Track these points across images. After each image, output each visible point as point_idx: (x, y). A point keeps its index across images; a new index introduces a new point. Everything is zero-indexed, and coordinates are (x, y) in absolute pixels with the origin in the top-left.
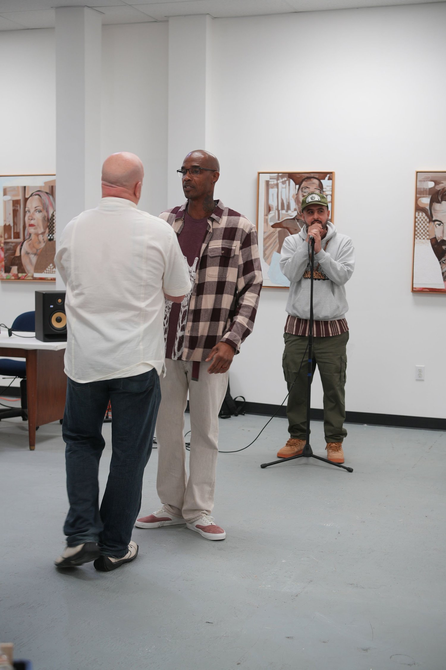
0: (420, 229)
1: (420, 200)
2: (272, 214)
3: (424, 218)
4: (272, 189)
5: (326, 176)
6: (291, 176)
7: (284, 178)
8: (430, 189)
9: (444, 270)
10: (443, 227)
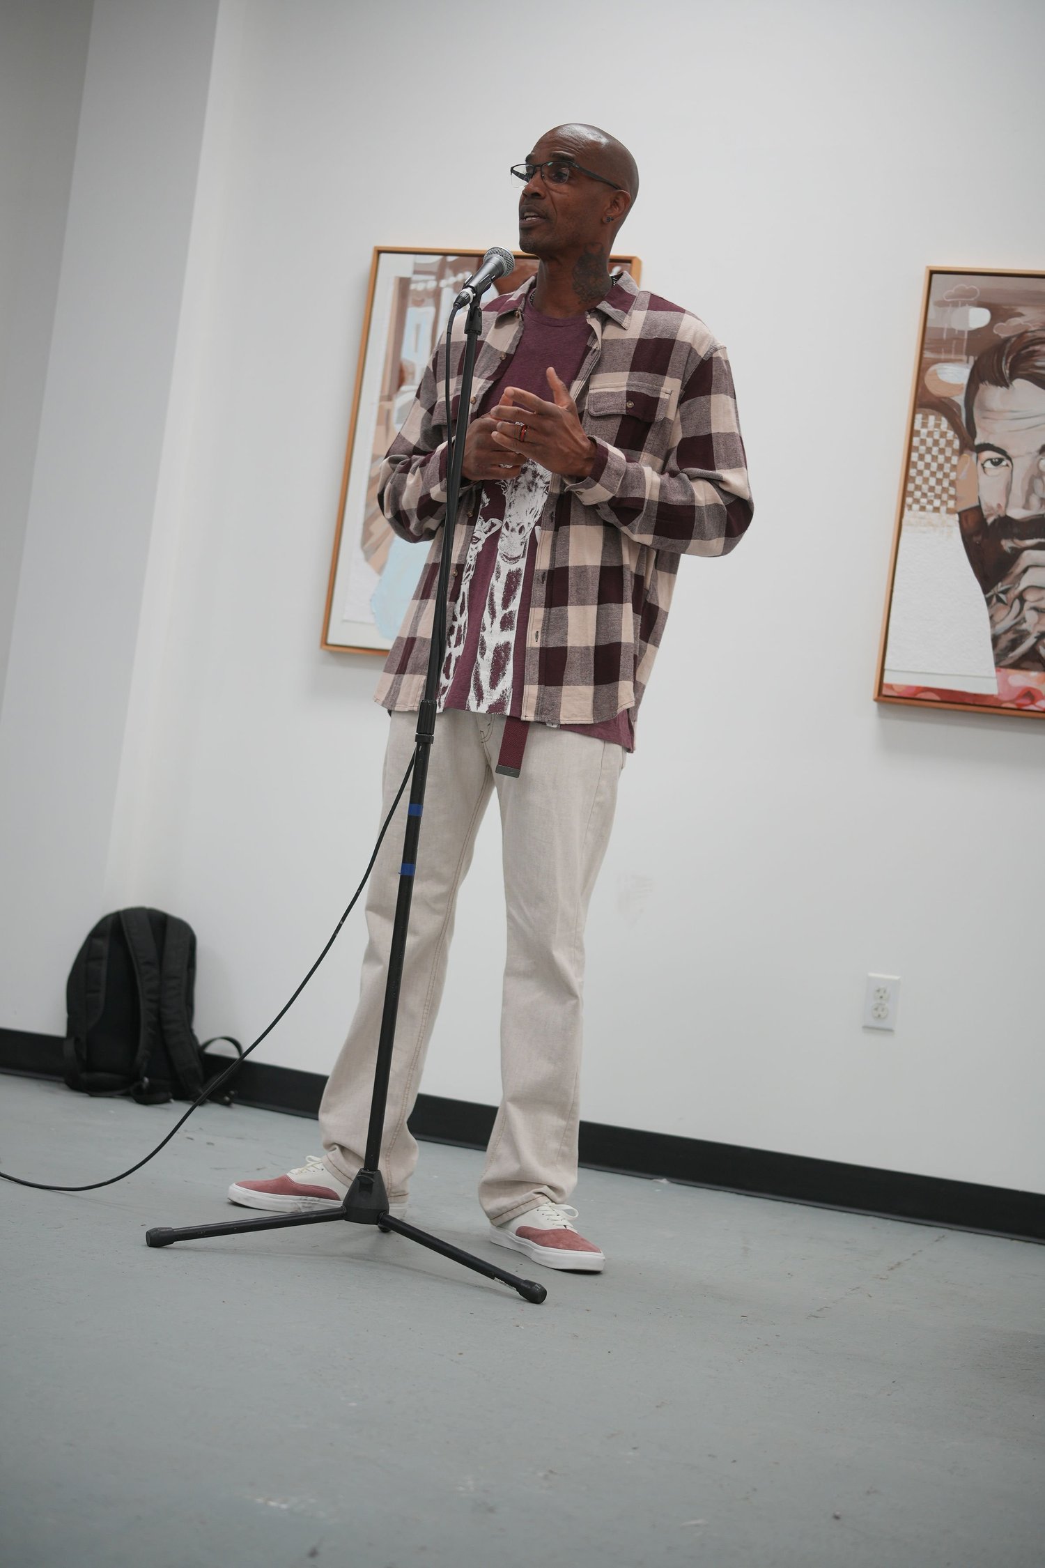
0: (927, 473)
1: (935, 373)
2: (408, 394)
3: (943, 435)
4: (415, 308)
7: (462, 272)
8: (974, 334)
9: (1001, 627)
10: (1008, 470)
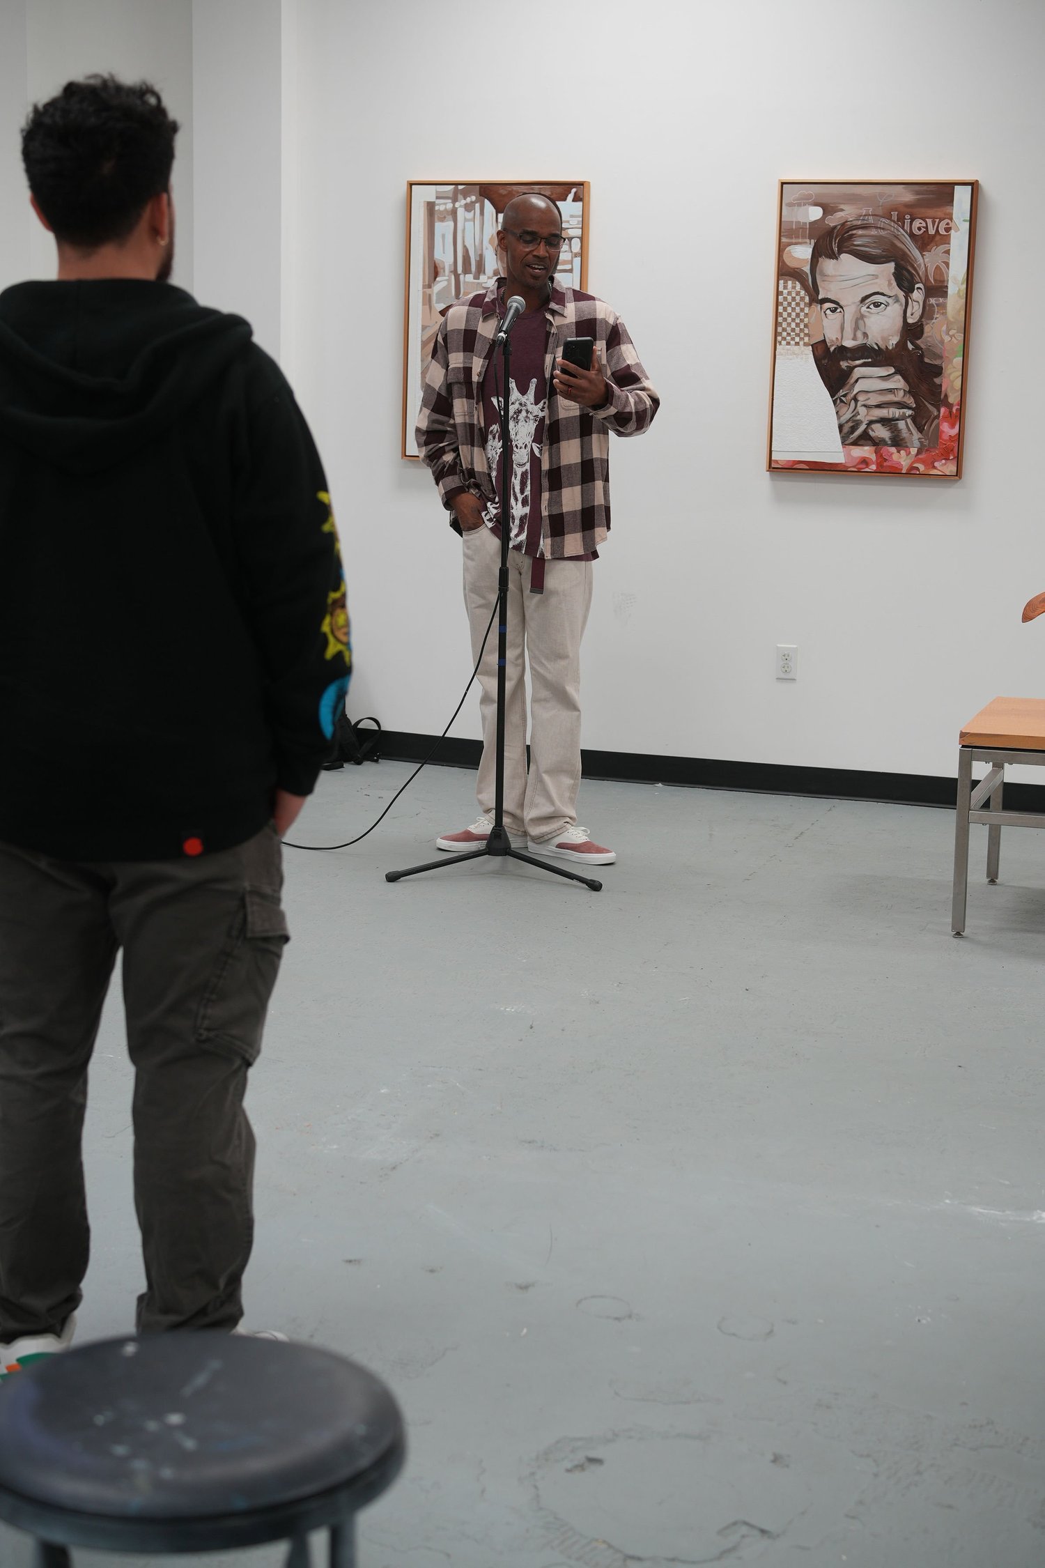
0: (789, 320)
1: (790, 252)
2: (442, 283)
3: (798, 294)
4: (440, 223)
5: (570, 193)
6: (488, 191)
7: (469, 196)
8: (812, 224)
9: (844, 419)
10: (841, 314)
